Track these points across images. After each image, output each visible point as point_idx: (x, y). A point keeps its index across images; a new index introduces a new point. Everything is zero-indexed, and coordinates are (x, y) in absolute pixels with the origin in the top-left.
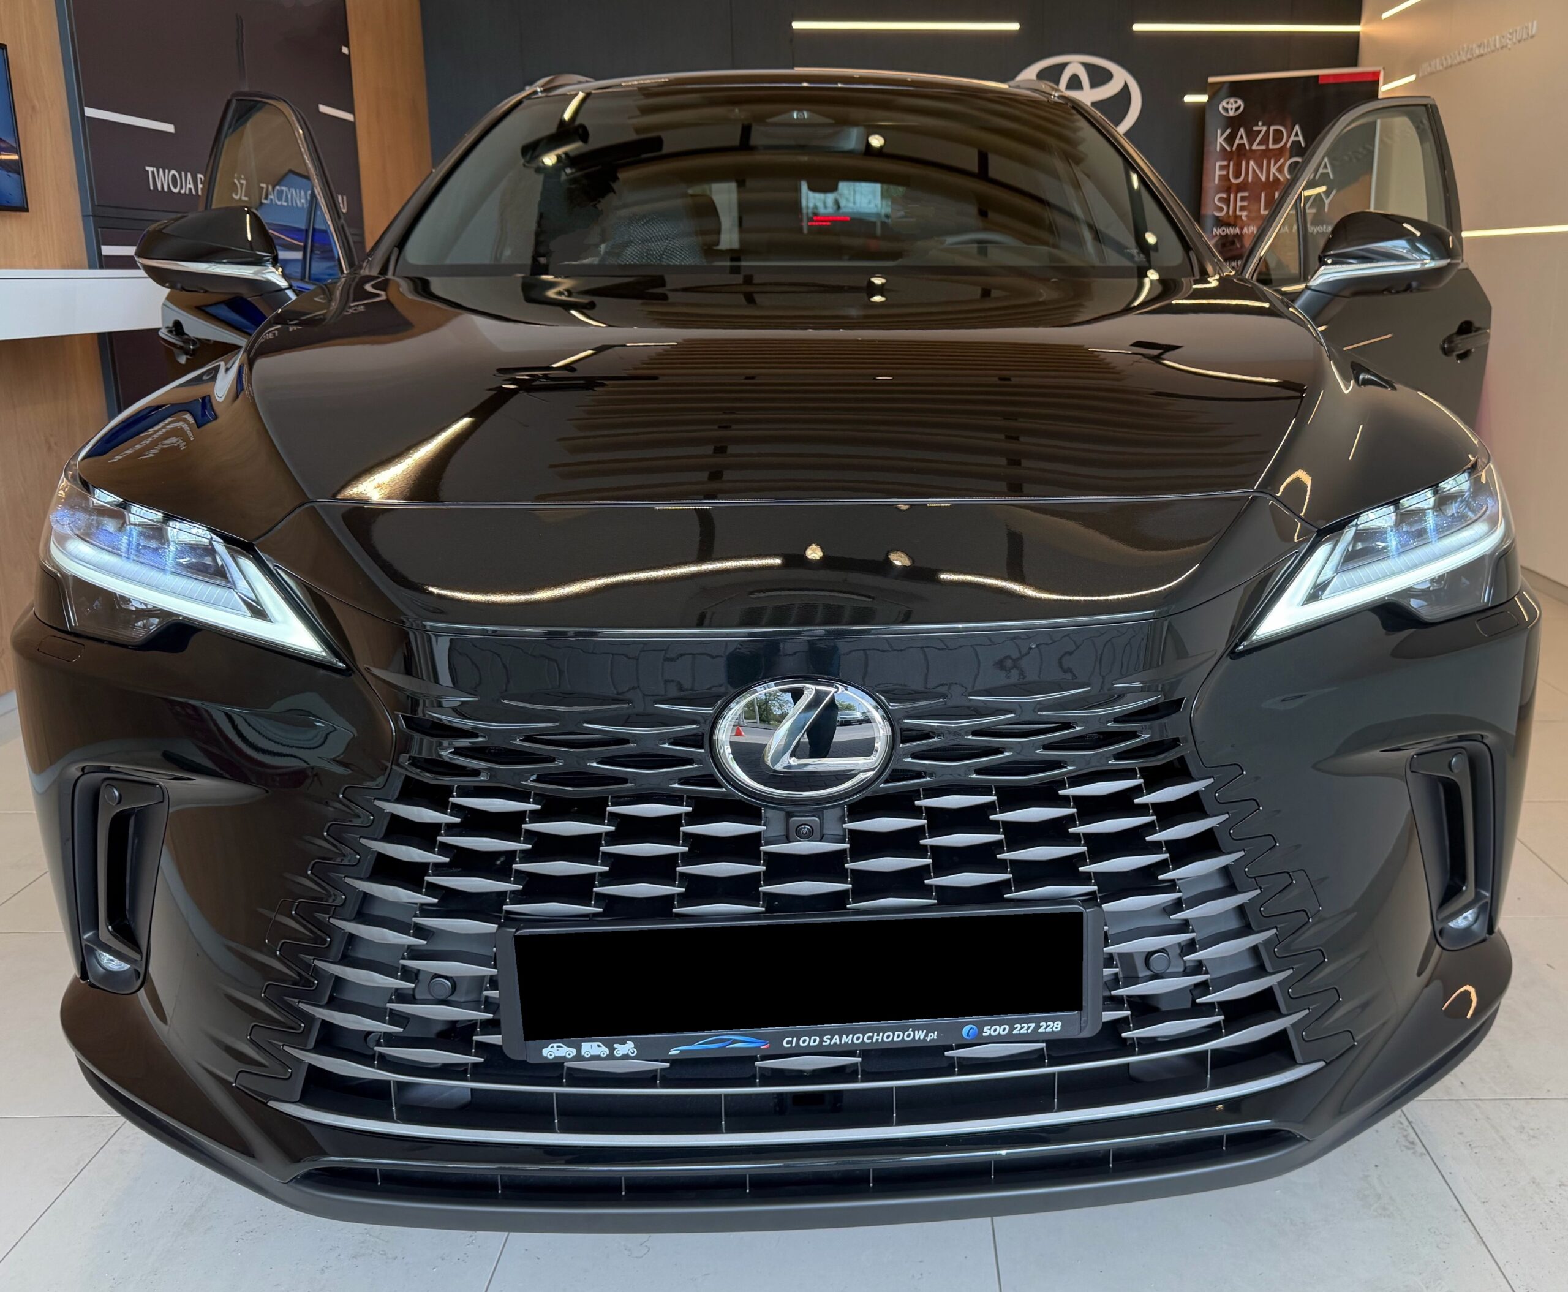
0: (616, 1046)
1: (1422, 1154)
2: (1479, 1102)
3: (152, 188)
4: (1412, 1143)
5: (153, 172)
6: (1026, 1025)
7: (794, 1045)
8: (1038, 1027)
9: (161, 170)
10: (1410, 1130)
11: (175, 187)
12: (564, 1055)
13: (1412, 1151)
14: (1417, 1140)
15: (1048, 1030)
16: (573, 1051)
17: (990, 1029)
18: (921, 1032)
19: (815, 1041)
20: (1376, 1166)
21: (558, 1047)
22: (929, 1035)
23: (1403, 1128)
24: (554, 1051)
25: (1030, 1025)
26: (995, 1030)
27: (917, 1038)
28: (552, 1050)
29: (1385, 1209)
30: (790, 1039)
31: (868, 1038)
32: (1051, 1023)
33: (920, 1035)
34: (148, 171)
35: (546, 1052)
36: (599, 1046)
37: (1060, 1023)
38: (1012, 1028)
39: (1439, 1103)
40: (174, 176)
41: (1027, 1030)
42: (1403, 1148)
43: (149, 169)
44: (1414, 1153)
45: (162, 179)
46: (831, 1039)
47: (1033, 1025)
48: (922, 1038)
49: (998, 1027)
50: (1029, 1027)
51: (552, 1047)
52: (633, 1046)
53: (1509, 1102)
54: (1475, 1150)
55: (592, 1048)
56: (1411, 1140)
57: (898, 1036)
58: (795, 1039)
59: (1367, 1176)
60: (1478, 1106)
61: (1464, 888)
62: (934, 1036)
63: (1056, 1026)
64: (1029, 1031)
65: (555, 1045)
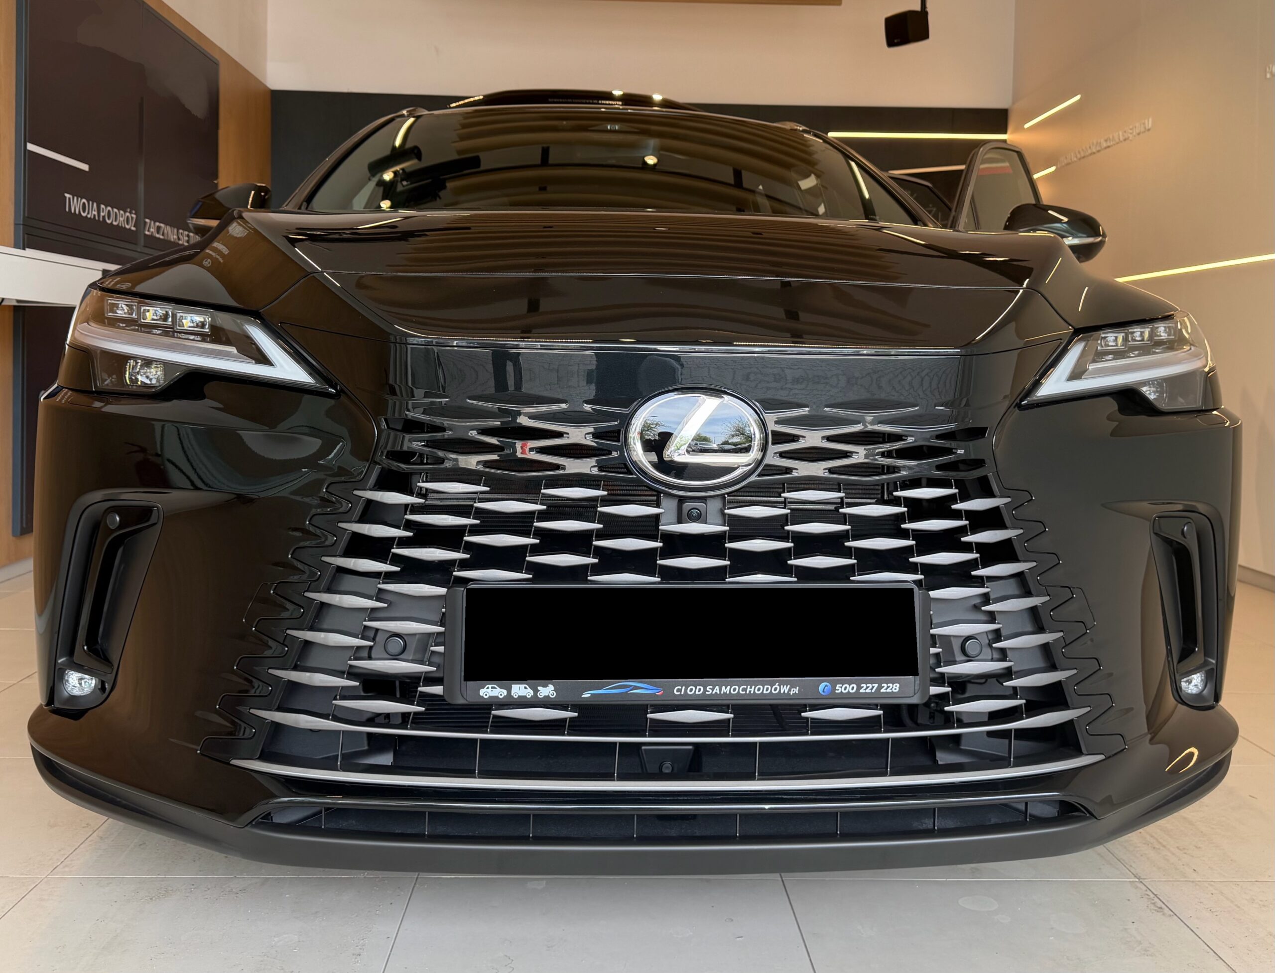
0: (539, 688)
1: (1170, 916)
2: (1212, 883)
3: (67, 210)
4: (1161, 908)
5: (69, 198)
6: (870, 685)
7: (682, 693)
8: (880, 687)
9: (75, 198)
10: (1156, 900)
11: (84, 212)
12: (497, 695)
13: (1162, 913)
14: (1163, 906)
15: (888, 690)
16: (505, 692)
17: (841, 687)
18: (785, 686)
19: (700, 690)
20: (1133, 922)
21: (492, 688)
22: (792, 689)
23: (1150, 899)
24: (490, 691)
25: (873, 685)
26: (845, 688)
27: (782, 692)
28: (488, 690)
29: (1146, 950)
30: (680, 687)
31: (744, 690)
32: (891, 685)
33: (785, 689)
34: (66, 197)
35: (482, 692)
36: (525, 688)
37: (898, 685)
38: (859, 688)
39: (1178, 883)
40: (84, 203)
41: (872, 689)
42: (1154, 911)
43: (67, 195)
44: (1164, 914)
45: (75, 204)
46: (713, 690)
47: (876, 685)
48: (786, 692)
49: (847, 686)
50: (873, 687)
51: (488, 688)
52: (553, 689)
53: (1238, 883)
54: (1216, 913)
55: (520, 690)
56: (1159, 906)
57: (767, 689)
58: (684, 687)
59: (1126, 929)
60: (1212, 885)
61: (1197, 649)
62: (796, 690)
63: (894, 687)
64: (873, 691)
65: (490, 686)
